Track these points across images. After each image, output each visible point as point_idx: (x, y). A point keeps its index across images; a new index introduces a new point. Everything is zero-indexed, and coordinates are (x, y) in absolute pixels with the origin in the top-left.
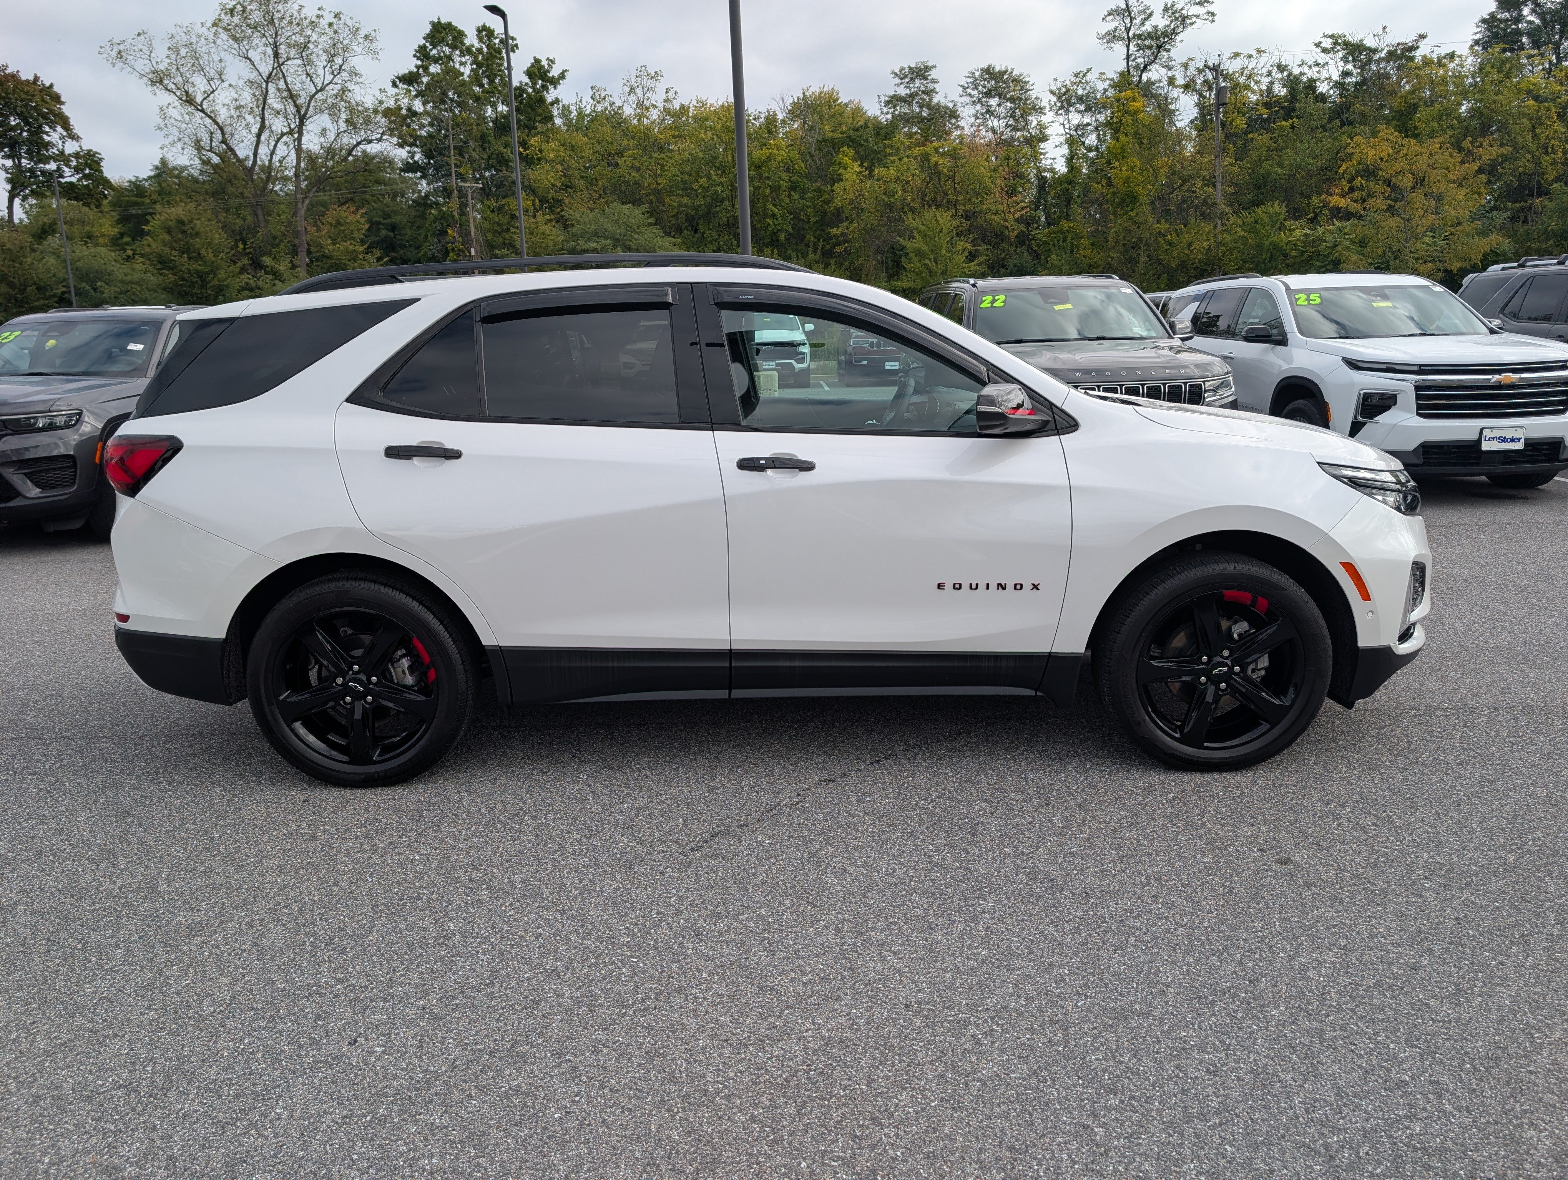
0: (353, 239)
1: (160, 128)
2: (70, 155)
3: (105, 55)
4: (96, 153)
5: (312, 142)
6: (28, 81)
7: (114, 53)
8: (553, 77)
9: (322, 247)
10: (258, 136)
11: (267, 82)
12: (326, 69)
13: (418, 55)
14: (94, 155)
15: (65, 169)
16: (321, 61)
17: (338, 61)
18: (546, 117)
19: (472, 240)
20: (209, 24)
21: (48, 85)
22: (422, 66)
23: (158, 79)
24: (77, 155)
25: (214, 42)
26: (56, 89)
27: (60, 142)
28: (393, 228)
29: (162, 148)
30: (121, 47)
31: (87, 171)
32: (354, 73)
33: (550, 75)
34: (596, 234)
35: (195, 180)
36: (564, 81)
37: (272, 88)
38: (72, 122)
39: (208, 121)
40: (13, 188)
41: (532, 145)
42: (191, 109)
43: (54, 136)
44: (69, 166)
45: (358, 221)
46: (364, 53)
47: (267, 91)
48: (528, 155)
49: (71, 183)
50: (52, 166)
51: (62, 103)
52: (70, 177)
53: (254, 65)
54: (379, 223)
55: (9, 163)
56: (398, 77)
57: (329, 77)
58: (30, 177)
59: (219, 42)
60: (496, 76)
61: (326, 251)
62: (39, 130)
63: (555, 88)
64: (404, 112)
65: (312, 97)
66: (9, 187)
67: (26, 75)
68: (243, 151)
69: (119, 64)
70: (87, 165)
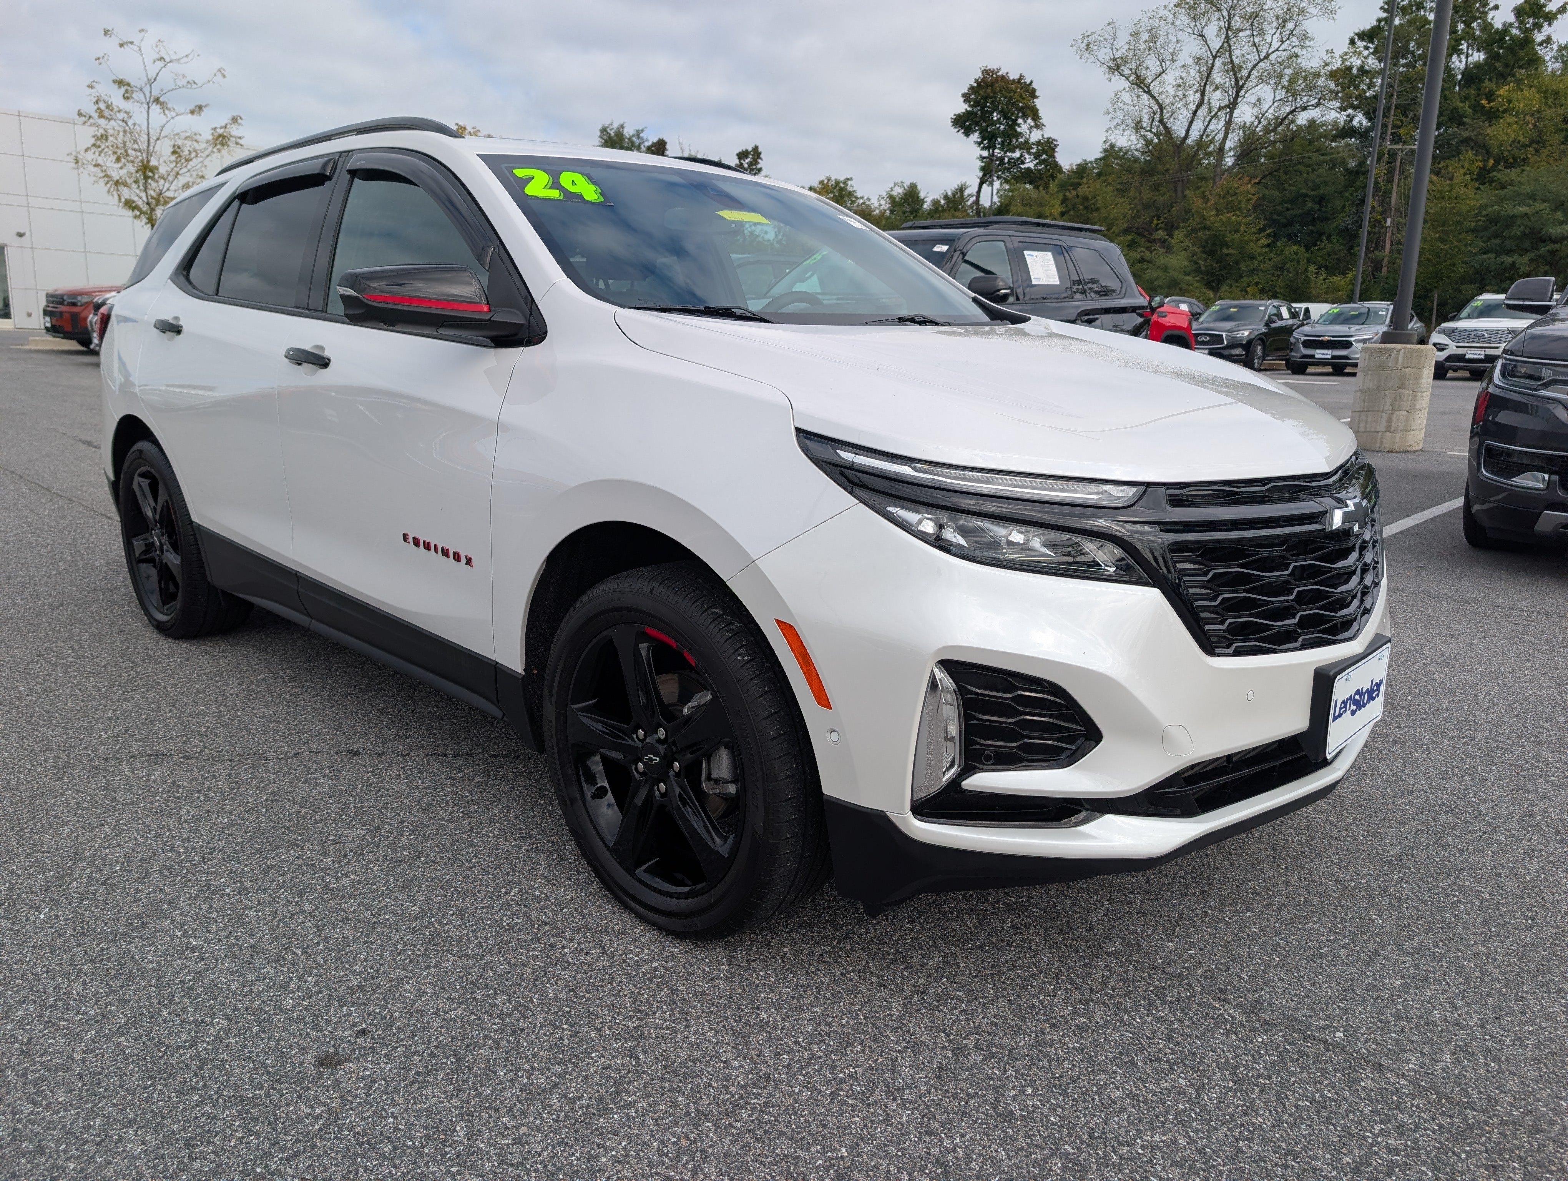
0: (1240, 209)
1: (1108, 113)
2: (1033, 144)
3: (1075, 48)
4: (1054, 140)
5: (1245, 114)
6: (1014, 80)
7: (1083, 46)
8: (1550, 12)
9: (1205, 219)
10: (1195, 113)
11: (1215, 57)
12: (1275, 37)
13: (1386, 7)
14: (1052, 143)
15: (1027, 156)
16: (1270, 29)
17: (1290, 25)
18: (1530, 60)
19: (1391, 210)
20: (1172, 5)
21: (1028, 82)
22: (1385, 19)
23: (1116, 67)
24: (1038, 143)
25: (1173, 23)
26: (1034, 85)
27: (1028, 132)
28: (1321, 200)
29: (1107, 131)
30: (1090, 39)
31: (1044, 156)
32: (1305, 37)
33: (1547, 10)
34: (1533, 197)
35: (1136, 160)
36: (1564, 15)
37: (1218, 63)
38: (1041, 113)
39: (1152, 102)
40: (984, 175)
41: (1500, 96)
42: (1137, 90)
43: (1023, 127)
44: (1029, 153)
45: (1248, 192)
46: (1320, 14)
47: (1213, 65)
48: (1491, 108)
49: (1029, 169)
50: (1017, 154)
51: (1036, 97)
52: (1030, 163)
53: (1206, 42)
54: (1306, 196)
55: (985, 153)
56: (1356, 34)
57: (1276, 44)
58: (999, 165)
59: (1178, 22)
60: (1475, 19)
61: (1208, 223)
62: (1015, 123)
63: (1550, 25)
64: (1355, 71)
65: (1255, 66)
66: (981, 174)
67: (1013, 76)
68: (1178, 128)
69: (1086, 55)
70: (1044, 152)
